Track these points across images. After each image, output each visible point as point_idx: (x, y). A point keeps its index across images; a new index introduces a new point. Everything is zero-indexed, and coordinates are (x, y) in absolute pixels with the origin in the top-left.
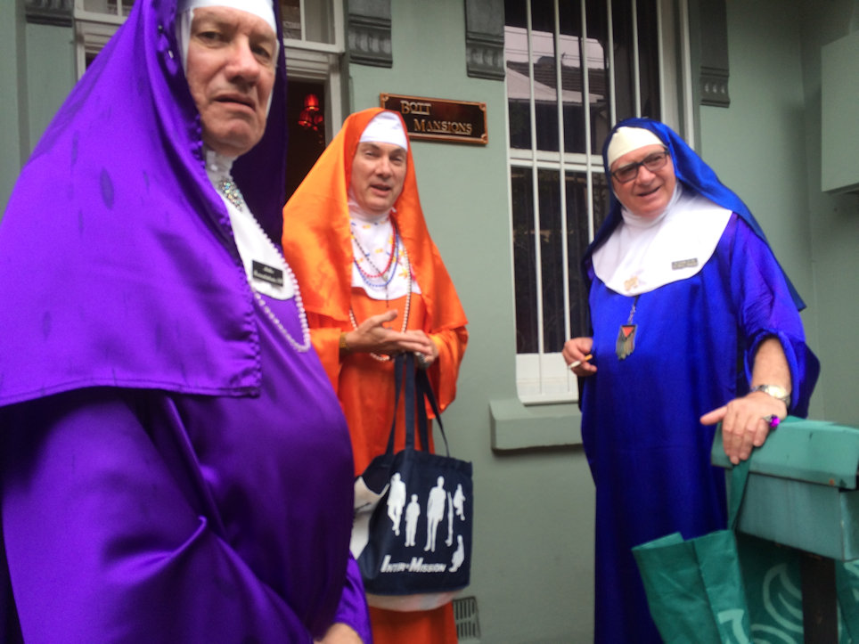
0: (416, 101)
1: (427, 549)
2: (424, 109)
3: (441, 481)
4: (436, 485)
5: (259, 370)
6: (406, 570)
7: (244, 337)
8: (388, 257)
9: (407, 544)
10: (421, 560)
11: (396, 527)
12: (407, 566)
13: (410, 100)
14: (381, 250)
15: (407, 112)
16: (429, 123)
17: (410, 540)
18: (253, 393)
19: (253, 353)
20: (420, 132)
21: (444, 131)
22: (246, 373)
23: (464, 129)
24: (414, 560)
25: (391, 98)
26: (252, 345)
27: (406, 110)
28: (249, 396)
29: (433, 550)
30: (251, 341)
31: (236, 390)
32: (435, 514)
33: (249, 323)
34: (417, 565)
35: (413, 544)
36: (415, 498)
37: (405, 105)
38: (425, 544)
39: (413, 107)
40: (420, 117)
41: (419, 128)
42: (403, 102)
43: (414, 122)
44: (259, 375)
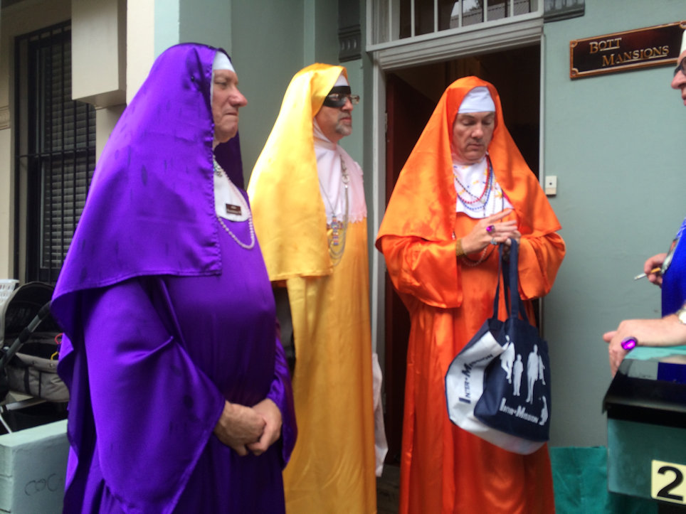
0: (605, 39)
1: (528, 400)
2: (614, 44)
3: (536, 348)
4: (533, 351)
5: (220, 261)
6: (514, 414)
7: (212, 245)
8: (484, 185)
9: (515, 394)
10: (524, 409)
11: (509, 377)
12: (515, 412)
13: (598, 40)
14: (477, 182)
15: (596, 52)
16: (619, 55)
17: (517, 392)
18: (217, 273)
19: (217, 253)
20: (610, 66)
21: (635, 59)
22: (213, 263)
23: (659, 53)
24: (520, 407)
25: (579, 43)
26: (216, 249)
27: (594, 50)
28: (215, 275)
29: (532, 403)
30: (216, 247)
31: (208, 272)
32: (533, 375)
33: (215, 238)
34: (521, 412)
35: (518, 394)
36: (519, 357)
37: (594, 45)
38: (526, 397)
39: (602, 46)
40: (608, 54)
41: (608, 63)
42: (591, 43)
43: (602, 58)
44: (220, 264)
